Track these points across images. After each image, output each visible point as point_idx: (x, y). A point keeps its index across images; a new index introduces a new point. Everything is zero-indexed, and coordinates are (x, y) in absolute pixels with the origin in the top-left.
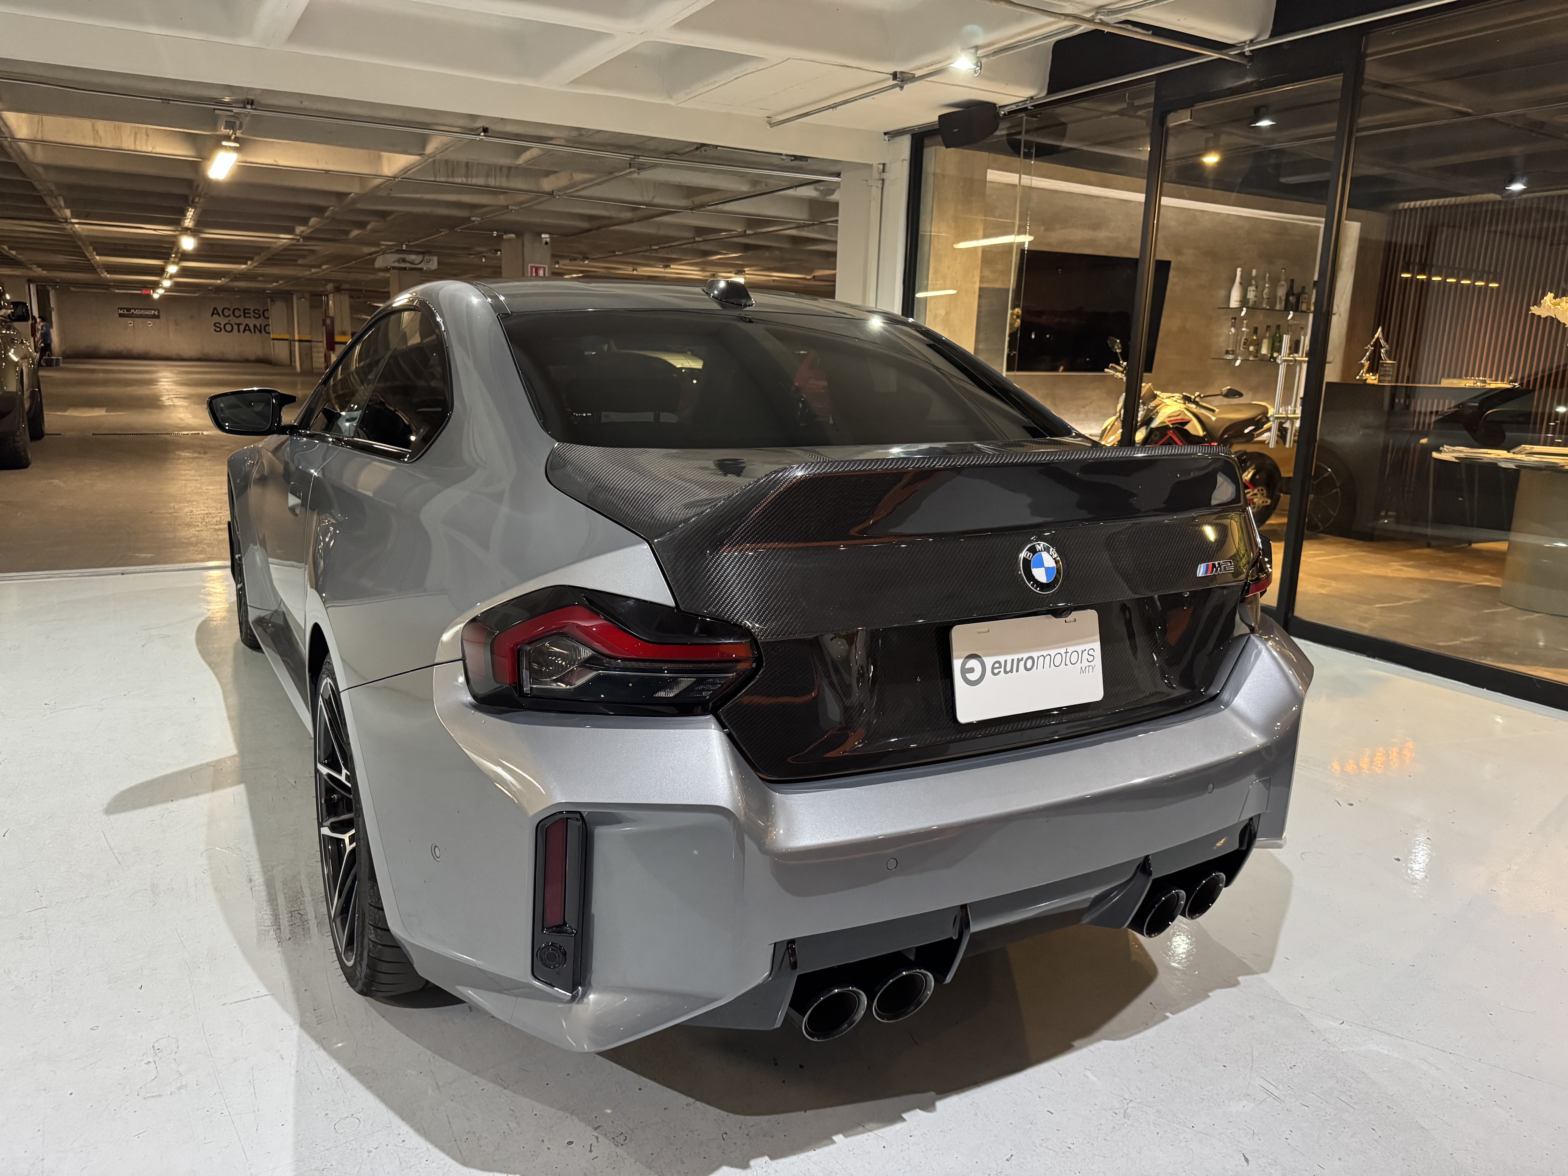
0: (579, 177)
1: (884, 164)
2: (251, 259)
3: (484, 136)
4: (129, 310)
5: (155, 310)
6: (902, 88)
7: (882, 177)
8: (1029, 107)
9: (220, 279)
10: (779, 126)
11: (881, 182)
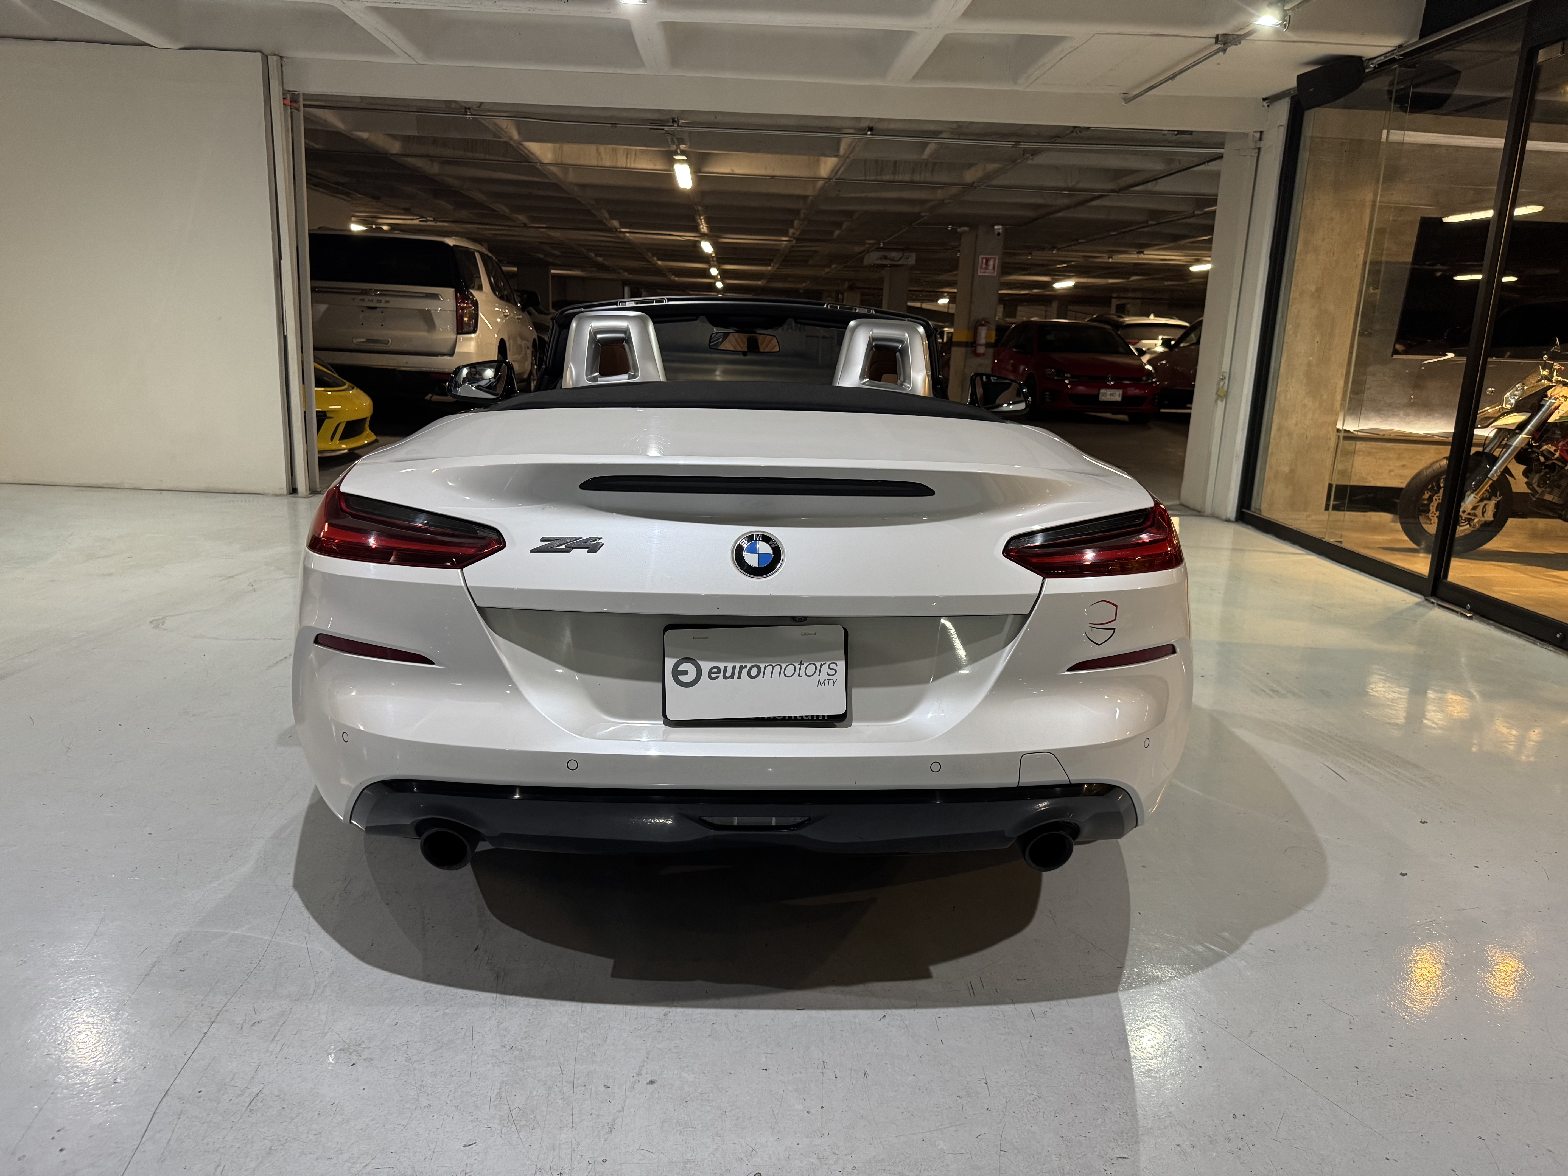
0: (991, 167)
1: (1261, 133)
2: (772, 260)
3: (871, 134)
6: (1224, 50)
7: (1258, 146)
8: (1396, 57)
9: (759, 280)
10: (1132, 102)
11: (1257, 151)
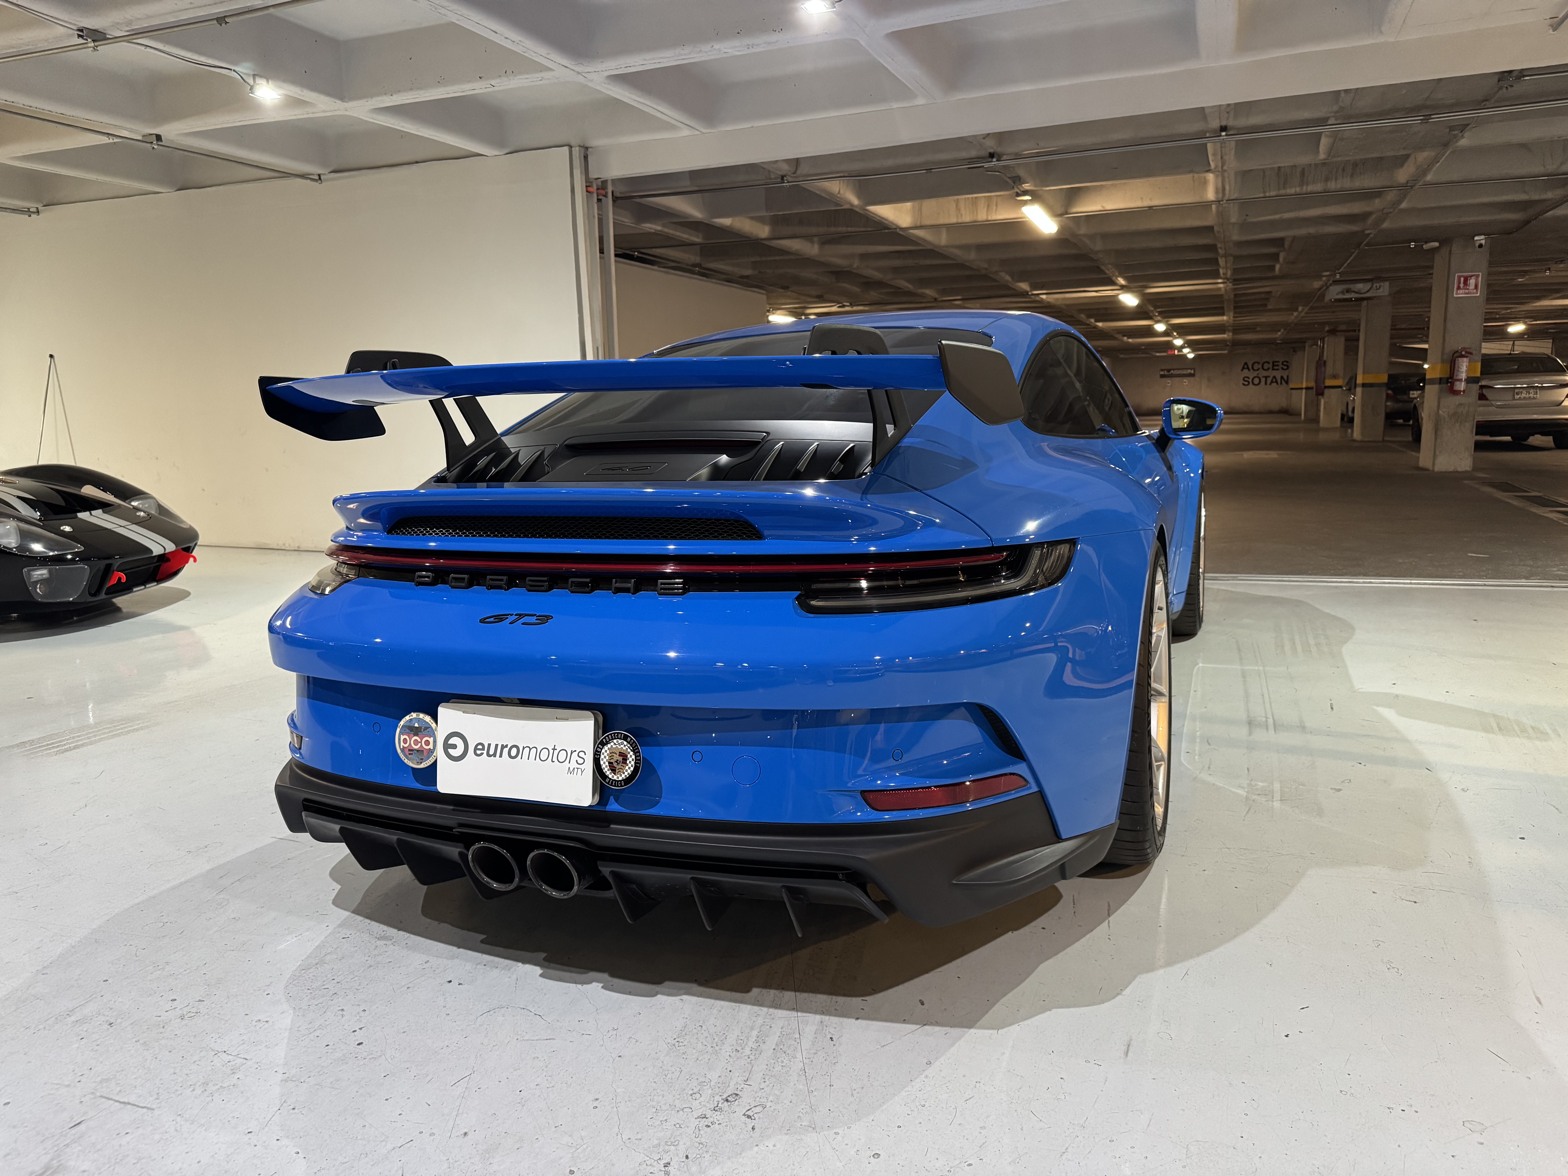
0: (1422, 157)
2: (1222, 308)
4: (1169, 371)
5: (1191, 369)
9: (1225, 334)
10: (1561, 27)
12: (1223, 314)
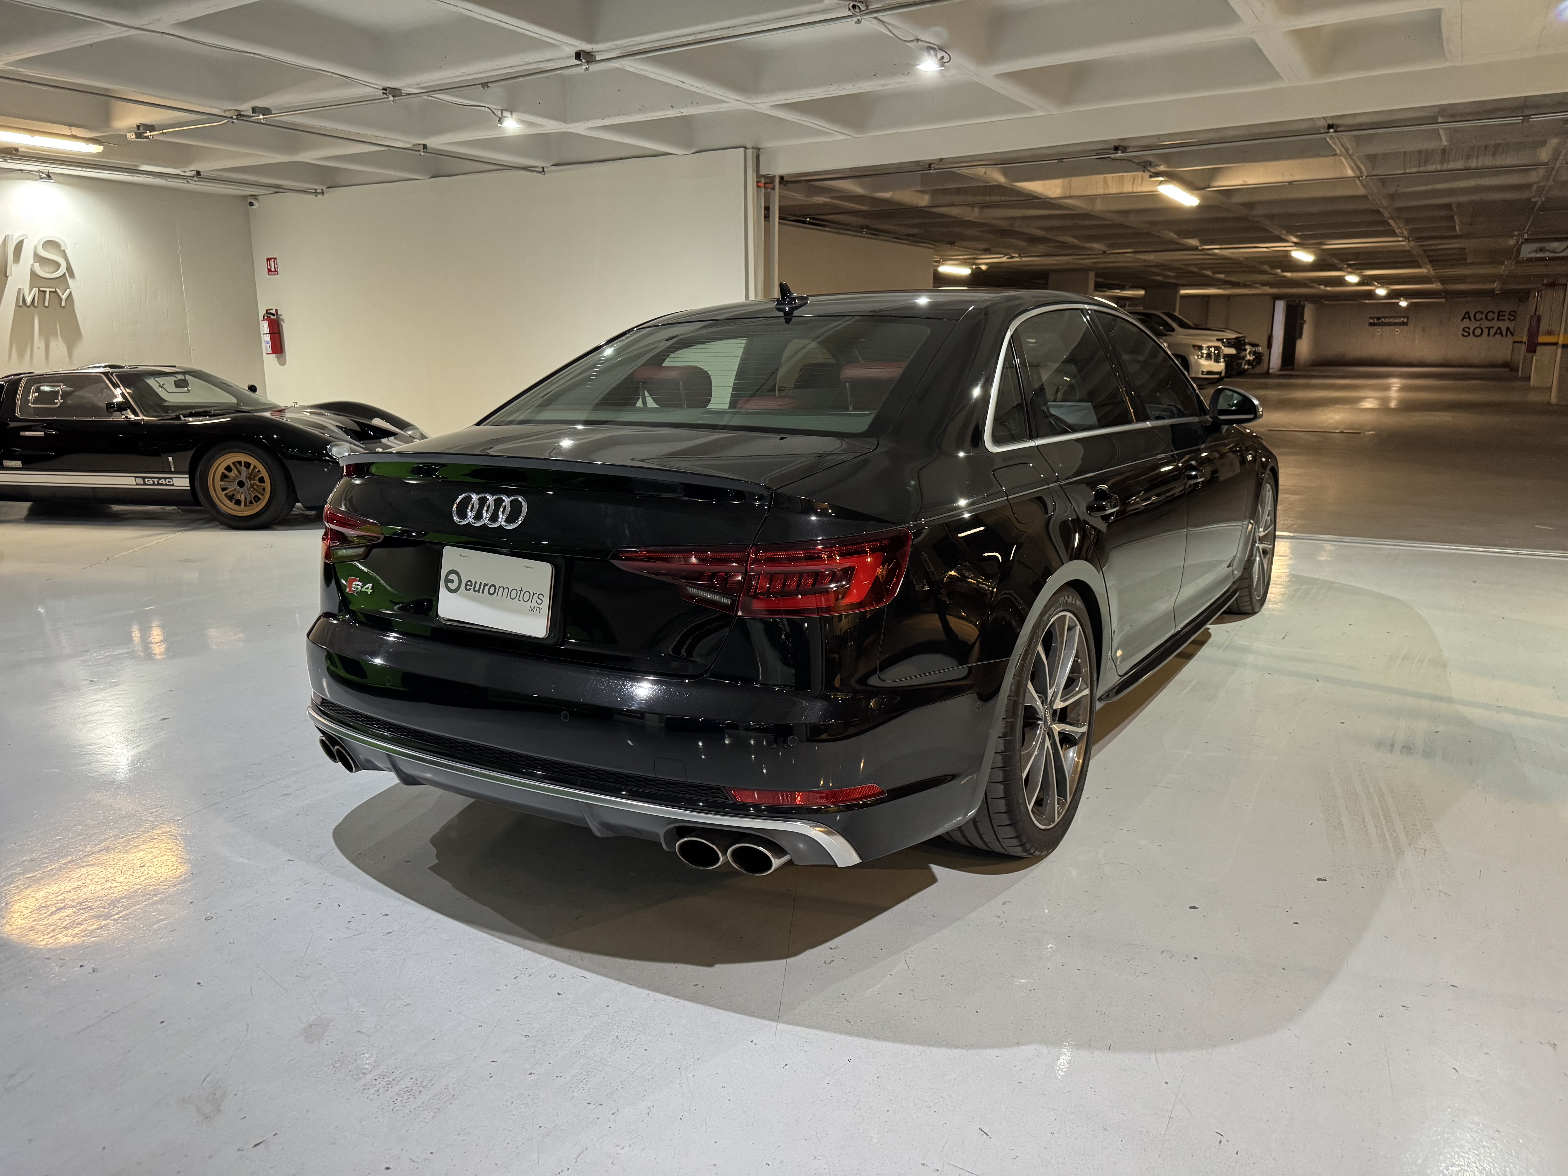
2: (1415, 262)
4: (1379, 319)
5: (1404, 318)
9: (1432, 284)
12: (1420, 267)
